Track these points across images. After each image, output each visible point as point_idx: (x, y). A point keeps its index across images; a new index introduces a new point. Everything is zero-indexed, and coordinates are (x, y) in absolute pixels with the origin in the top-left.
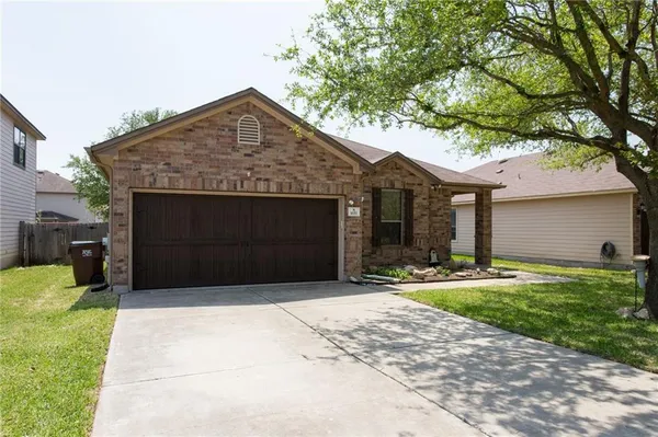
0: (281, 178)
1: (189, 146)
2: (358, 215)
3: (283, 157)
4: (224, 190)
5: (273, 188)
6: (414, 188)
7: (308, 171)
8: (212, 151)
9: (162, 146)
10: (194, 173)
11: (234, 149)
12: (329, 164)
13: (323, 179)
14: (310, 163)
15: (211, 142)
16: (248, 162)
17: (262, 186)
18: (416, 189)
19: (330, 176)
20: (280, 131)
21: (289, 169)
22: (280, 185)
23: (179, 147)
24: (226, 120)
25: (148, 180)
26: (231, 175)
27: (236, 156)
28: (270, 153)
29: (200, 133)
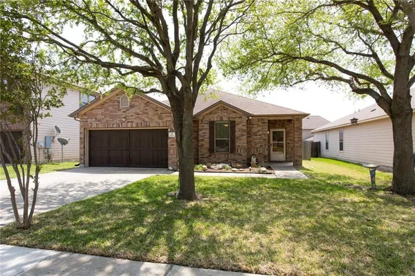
0: (138, 121)
1: (103, 110)
2: (174, 136)
3: (138, 111)
4: (115, 127)
5: (134, 125)
6: (236, 120)
7: (150, 117)
8: (111, 112)
9: (94, 112)
10: (105, 121)
11: (119, 110)
12: (159, 112)
13: (157, 120)
14: (151, 113)
15: (110, 108)
16: (124, 115)
17: (129, 125)
18: (237, 120)
19: (160, 118)
20: (137, 100)
21: (141, 116)
22: (137, 124)
23: (99, 112)
24: (116, 99)
25: (90, 125)
26: (117, 121)
27: (119, 113)
28: (133, 110)
29: (106, 105)
